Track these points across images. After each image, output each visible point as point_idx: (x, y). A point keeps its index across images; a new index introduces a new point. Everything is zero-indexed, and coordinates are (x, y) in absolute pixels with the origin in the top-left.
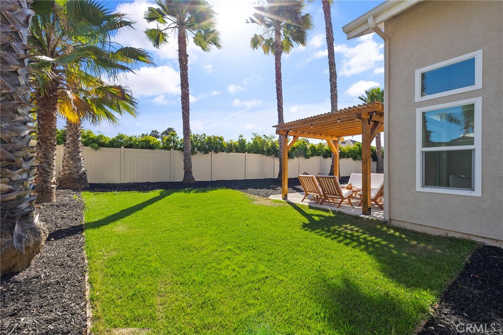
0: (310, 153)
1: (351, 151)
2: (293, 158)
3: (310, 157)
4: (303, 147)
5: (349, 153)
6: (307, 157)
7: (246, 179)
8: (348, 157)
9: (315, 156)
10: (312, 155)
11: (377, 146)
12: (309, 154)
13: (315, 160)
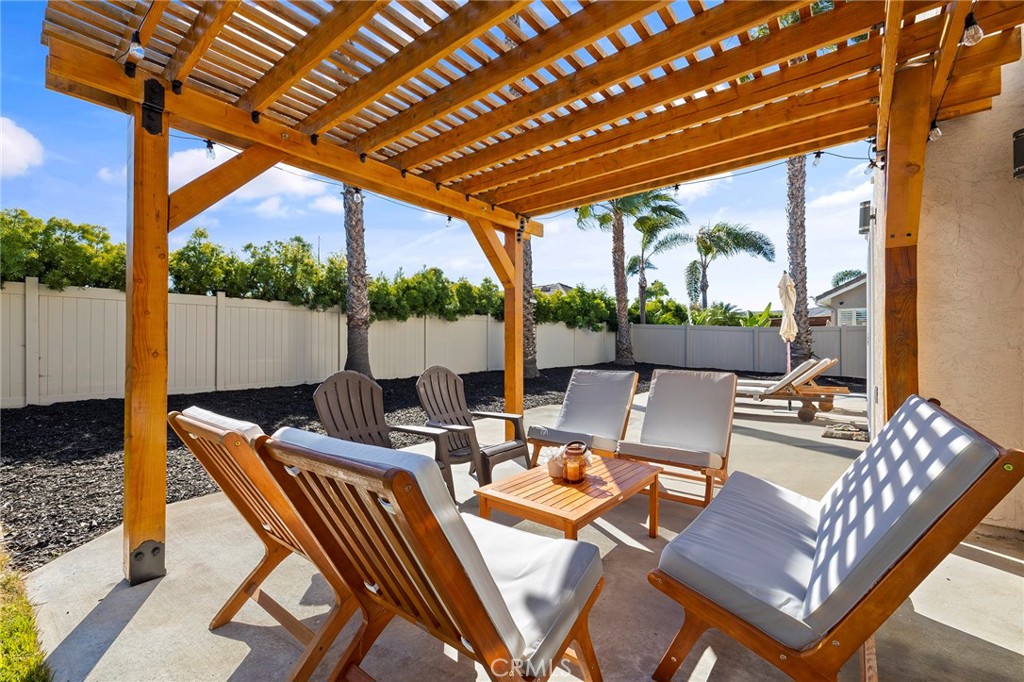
0: (454, 303)
1: (564, 304)
2: (404, 319)
3: (458, 316)
4: (436, 288)
5: (557, 309)
6: (448, 316)
7: (221, 388)
8: (556, 320)
9: (471, 314)
10: (463, 312)
11: (618, 295)
12: (451, 307)
13: (473, 326)
